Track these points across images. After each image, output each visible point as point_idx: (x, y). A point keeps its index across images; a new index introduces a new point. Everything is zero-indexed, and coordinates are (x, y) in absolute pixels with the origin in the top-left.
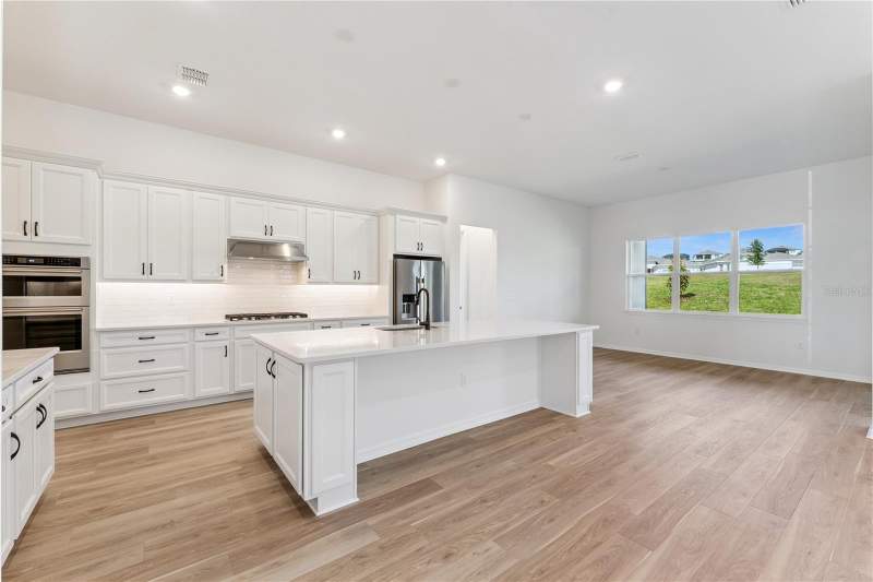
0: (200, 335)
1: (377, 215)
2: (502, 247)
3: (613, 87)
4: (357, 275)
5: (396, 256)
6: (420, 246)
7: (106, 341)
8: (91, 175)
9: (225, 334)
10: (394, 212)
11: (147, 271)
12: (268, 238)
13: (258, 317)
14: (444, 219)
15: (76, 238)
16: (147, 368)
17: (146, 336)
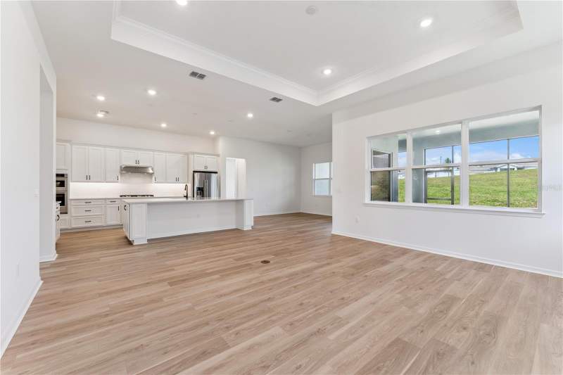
0: (108, 202)
1: (187, 154)
2: (248, 165)
3: (250, 115)
4: (177, 180)
5: (194, 172)
6: (206, 167)
7: (73, 203)
8: (68, 145)
9: (118, 202)
10: (194, 153)
11: (88, 178)
12: (137, 165)
13: (132, 196)
14: (218, 155)
15: (63, 167)
16: (88, 213)
17: (88, 201)
